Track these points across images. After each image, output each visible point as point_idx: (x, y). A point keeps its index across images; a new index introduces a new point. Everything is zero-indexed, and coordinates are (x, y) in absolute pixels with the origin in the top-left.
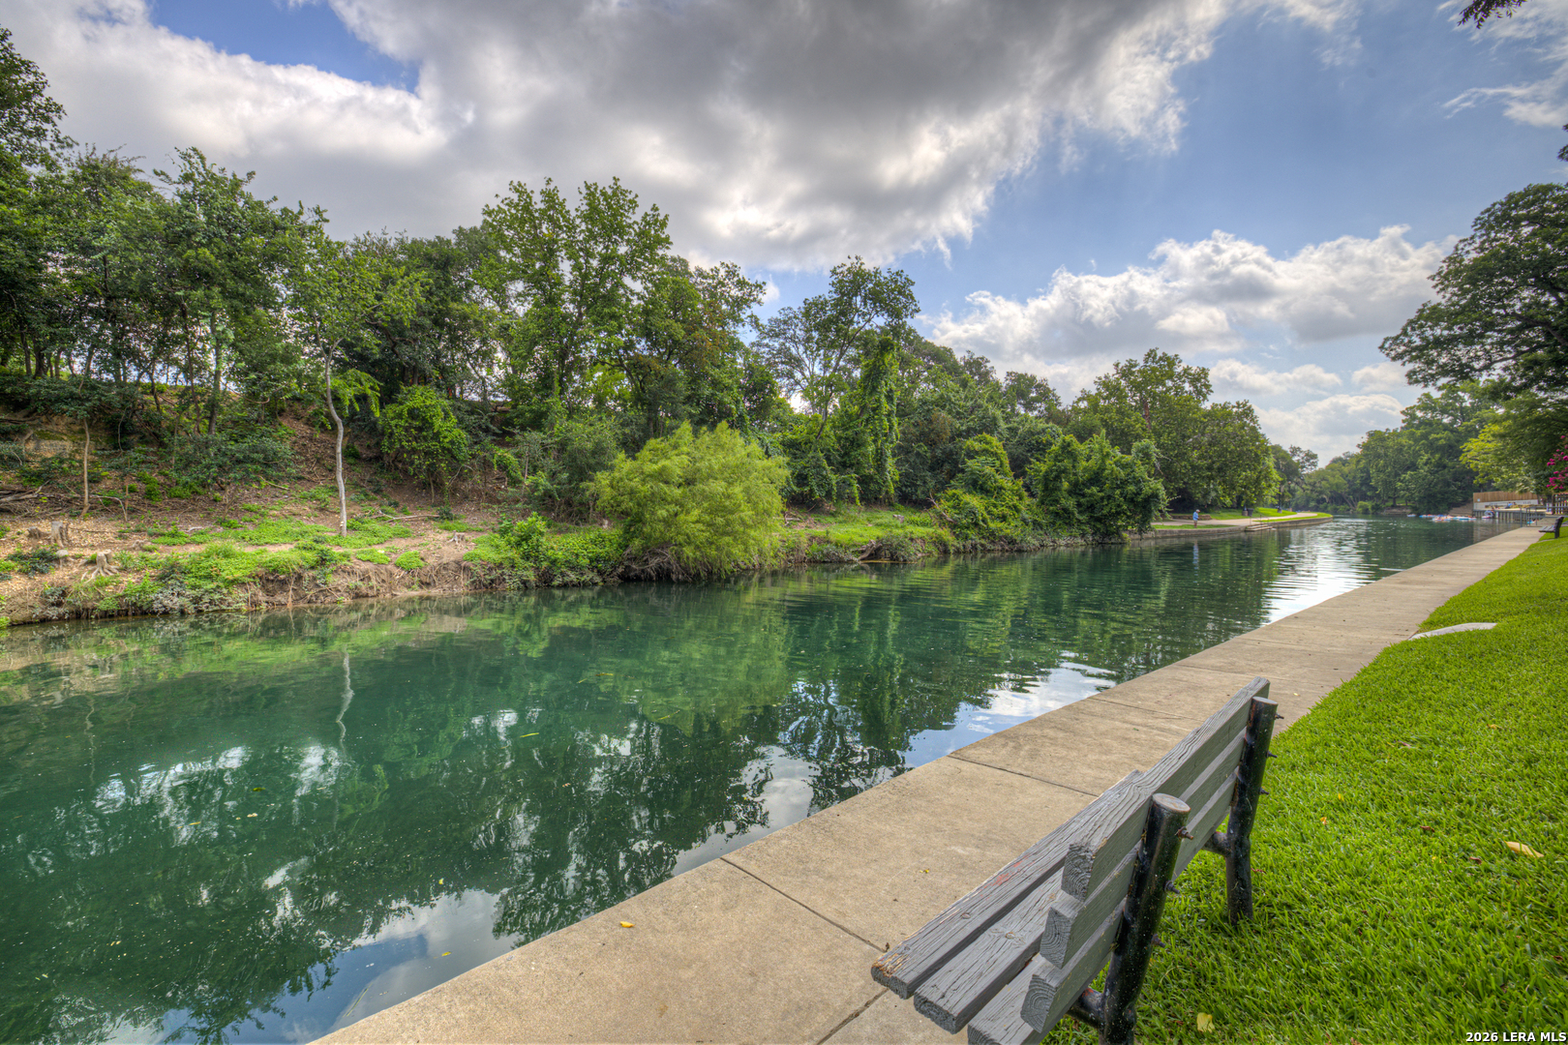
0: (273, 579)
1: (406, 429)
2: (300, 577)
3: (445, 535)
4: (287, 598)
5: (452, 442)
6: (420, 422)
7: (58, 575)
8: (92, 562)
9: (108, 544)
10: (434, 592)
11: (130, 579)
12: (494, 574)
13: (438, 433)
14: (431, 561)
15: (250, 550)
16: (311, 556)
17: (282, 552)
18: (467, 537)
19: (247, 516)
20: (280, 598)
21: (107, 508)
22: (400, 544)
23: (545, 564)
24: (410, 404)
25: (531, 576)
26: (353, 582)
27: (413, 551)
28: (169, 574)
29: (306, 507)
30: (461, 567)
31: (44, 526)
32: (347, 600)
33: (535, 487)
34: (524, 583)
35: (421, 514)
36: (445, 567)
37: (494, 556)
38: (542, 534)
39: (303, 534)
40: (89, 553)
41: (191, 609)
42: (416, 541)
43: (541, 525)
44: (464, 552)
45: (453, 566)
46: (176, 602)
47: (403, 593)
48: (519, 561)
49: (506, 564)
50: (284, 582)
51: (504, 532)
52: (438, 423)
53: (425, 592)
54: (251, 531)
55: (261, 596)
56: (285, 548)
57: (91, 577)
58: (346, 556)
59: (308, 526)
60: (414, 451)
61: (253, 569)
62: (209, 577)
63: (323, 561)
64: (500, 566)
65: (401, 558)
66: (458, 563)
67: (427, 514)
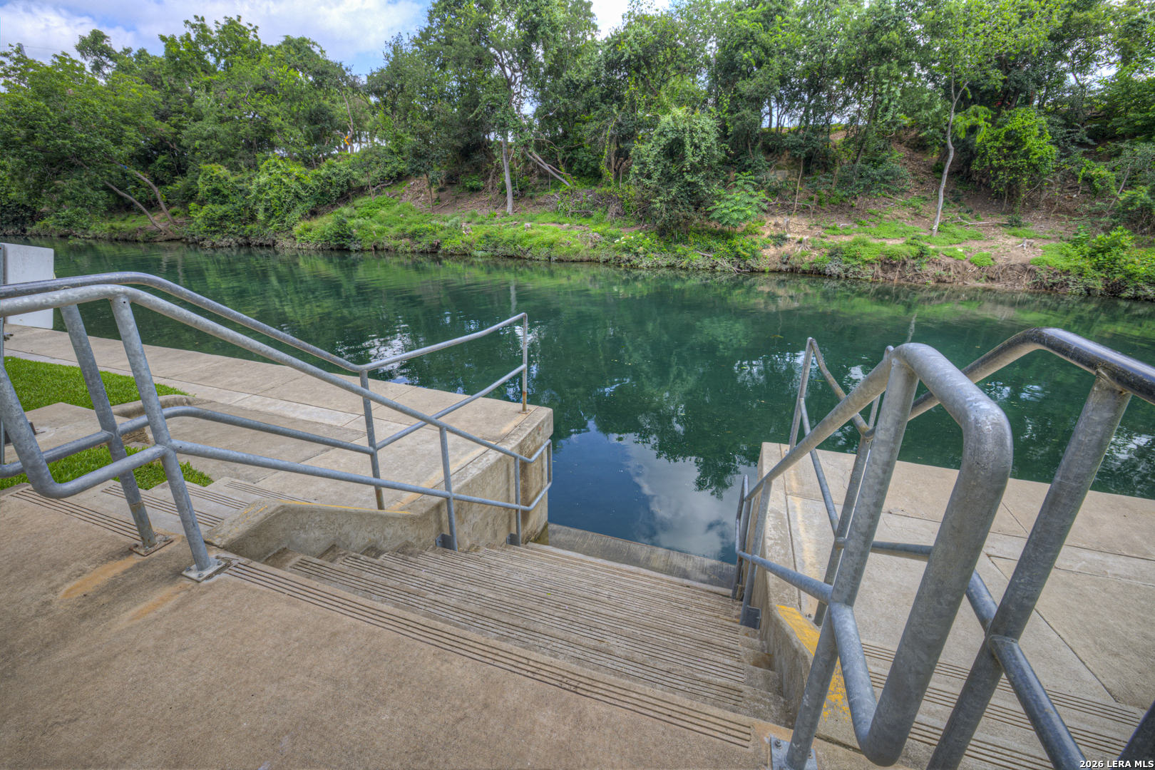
0: (889, 262)
1: (999, 150)
2: (905, 263)
3: (1013, 241)
4: (894, 276)
5: (1040, 159)
6: (1015, 141)
7: (787, 248)
8: (800, 242)
9: (804, 233)
10: (997, 286)
11: (816, 254)
12: (1057, 279)
13: (1029, 150)
14: (1000, 261)
15: (875, 242)
16: (915, 250)
17: (895, 244)
18: (1035, 243)
19: (871, 218)
20: (890, 275)
21: (804, 211)
22: (975, 245)
23: (1119, 276)
24: (1008, 127)
25: (1099, 286)
26: (938, 271)
27: (986, 252)
28: (835, 253)
29: (906, 213)
30: (1026, 269)
31: (780, 220)
32: (932, 283)
33: (1131, 201)
34: (1088, 290)
35: (989, 221)
36: (1011, 268)
37: (1062, 263)
38: (1124, 248)
39: (905, 232)
40: (798, 237)
41: (843, 275)
42: (987, 244)
44: (1032, 257)
45: (1019, 268)
46: (836, 270)
47: (972, 283)
48: (1090, 271)
49: (1074, 271)
50: (894, 266)
51: (1076, 243)
52: (1031, 142)
53: (989, 285)
54: (874, 229)
55: (880, 273)
56: (899, 242)
57: (799, 250)
58: (936, 251)
59: (909, 227)
60: (1001, 168)
61: (878, 255)
62: (855, 257)
63: (921, 255)
64: (1067, 272)
65: (975, 257)
66: (1024, 266)
67: (995, 221)
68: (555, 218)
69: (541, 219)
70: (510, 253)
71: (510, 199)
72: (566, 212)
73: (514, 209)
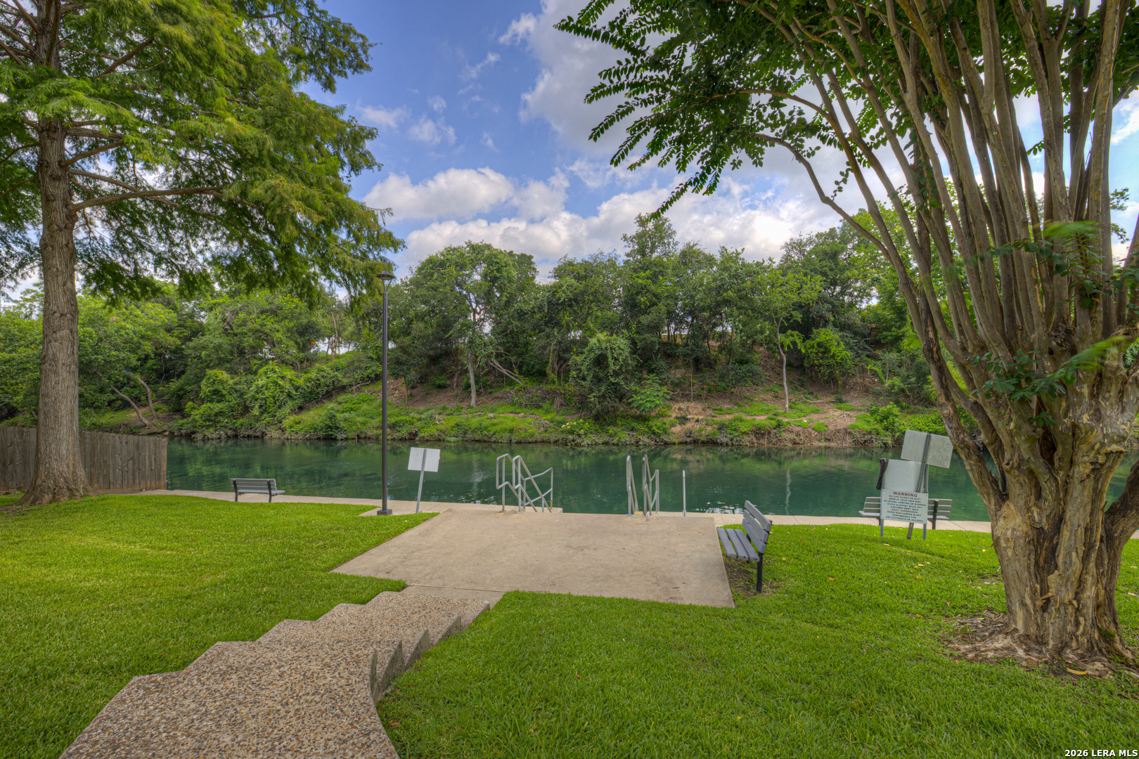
0: (759, 432)
1: (817, 354)
2: (769, 433)
3: (838, 413)
4: (764, 441)
5: (842, 359)
6: (824, 349)
7: (689, 425)
8: (697, 421)
9: (700, 414)
10: (832, 444)
11: (709, 428)
12: (867, 437)
13: (834, 355)
14: (831, 427)
15: (749, 418)
16: (774, 423)
17: (761, 419)
18: (851, 414)
19: (745, 401)
20: (762, 441)
21: (698, 398)
22: (815, 417)
23: (898, 434)
24: (818, 340)
25: (889, 441)
26: (793, 436)
27: (821, 421)
28: (722, 427)
29: (769, 396)
30: (847, 432)
31: (682, 405)
32: (790, 445)
33: (893, 387)
34: (885, 444)
35: (824, 400)
36: (838, 431)
37: (867, 427)
38: (896, 416)
39: (769, 410)
40: (696, 417)
41: (730, 443)
42: (823, 416)
43: (896, 410)
44: (850, 423)
45: (843, 431)
46: (725, 440)
47: (816, 444)
48: (882, 431)
49: (874, 432)
50: (763, 434)
51: (873, 413)
52: (833, 349)
53: (827, 444)
54: (748, 409)
55: (755, 440)
56: (763, 418)
57: (697, 427)
58: (789, 423)
59: (771, 406)
60: (821, 365)
61: (751, 428)
62: (735, 430)
63: (779, 425)
64: (870, 433)
65: (815, 425)
66: (845, 429)
67: (829, 399)
68: (512, 409)
69: (500, 410)
70: (477, 438)
71: (473, 395)
72: (521, 404)
73: (477, 402)
